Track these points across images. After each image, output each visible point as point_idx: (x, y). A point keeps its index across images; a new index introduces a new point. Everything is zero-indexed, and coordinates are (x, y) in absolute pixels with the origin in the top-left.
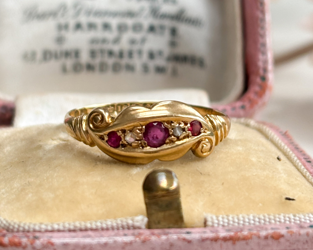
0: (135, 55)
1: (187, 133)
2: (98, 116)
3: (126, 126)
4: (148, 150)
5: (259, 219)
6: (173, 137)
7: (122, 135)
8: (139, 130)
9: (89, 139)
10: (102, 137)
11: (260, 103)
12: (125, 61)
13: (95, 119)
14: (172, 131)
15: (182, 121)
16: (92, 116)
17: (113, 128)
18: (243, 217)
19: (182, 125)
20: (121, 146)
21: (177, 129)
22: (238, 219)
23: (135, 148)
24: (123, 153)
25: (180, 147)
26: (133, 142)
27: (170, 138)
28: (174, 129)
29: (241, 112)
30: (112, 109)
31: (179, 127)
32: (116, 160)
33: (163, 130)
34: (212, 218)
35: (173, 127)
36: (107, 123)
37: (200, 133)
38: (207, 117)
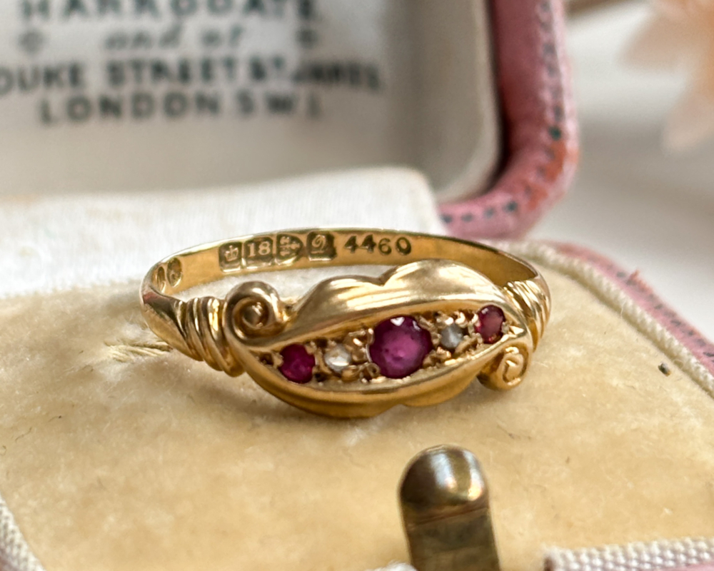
0: (220, 72)
1: (473, 339)
2: (254, 307)
3: (327, 330)
4: (380, 387)
5: (674, 552)
6: (440, 350)
7: (317, 352)
8: (360, 338)
9: (229, 359)
10: (268, 357)
11: (552, 193)
12: (194, 88)
13: (246, 312)
14: (439, 335)
15: (461, 311)
16: (238, 307)
17: (296, 336)
18: (638, 551)
19: (461, 319)
20: (314, 379)
21: (450, 330)
22: (627, 557)
23: (349, 381)
24: (319, 395)
25: (455, 373)
26: (346, 368)
27: (434, 354)
28: (442, 332)
29: (509, 221)
30: (235, 253)
31: (455, 327)
32: (301, 412)
33: (418, 335)
34: (564, 557)
35: (441, 327)
36: (277, 324)
37: (500, 335)
38: (510, 289)
